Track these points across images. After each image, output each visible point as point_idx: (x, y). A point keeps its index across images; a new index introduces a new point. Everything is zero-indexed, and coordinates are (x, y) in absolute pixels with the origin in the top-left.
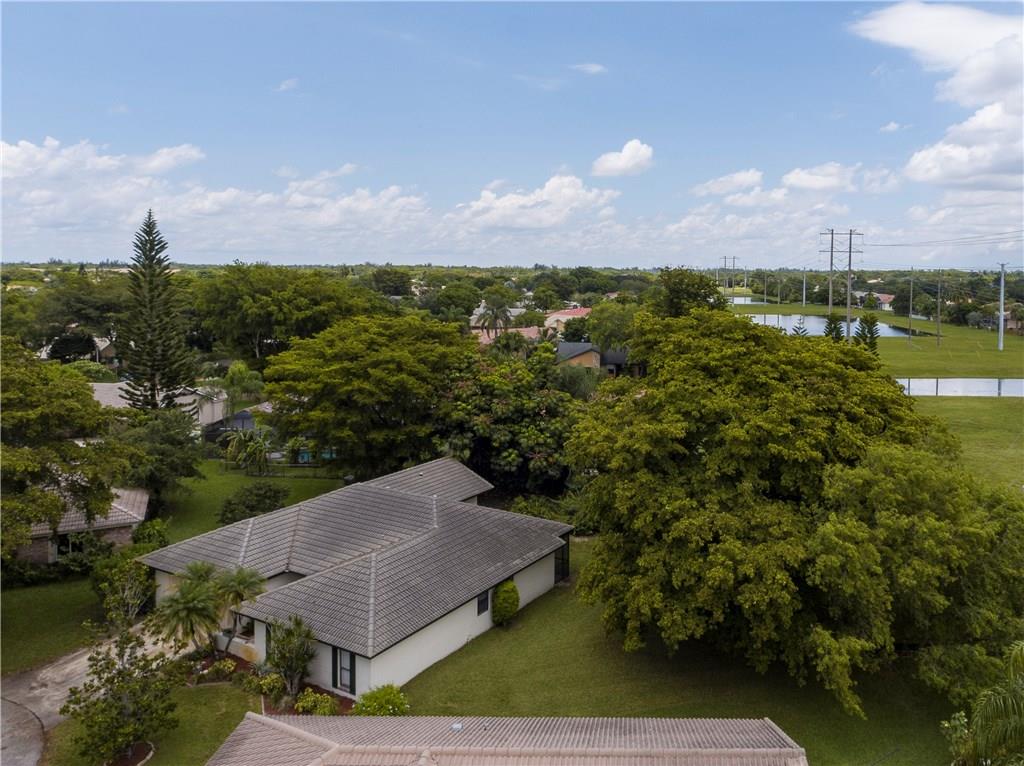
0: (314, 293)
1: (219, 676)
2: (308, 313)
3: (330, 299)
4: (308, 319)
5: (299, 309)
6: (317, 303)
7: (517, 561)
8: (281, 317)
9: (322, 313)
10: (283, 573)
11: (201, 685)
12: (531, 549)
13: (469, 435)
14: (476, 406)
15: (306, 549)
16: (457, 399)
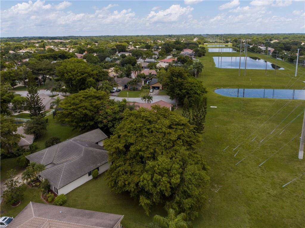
0: (82, 72)
1: (36, 186)
2: (81, 77)
3: (86, 73)
4: (81, 79)
5: (78, 76)
6: (83, 74)
7: (99, 164)
8: (74, 78)
9: (84, 77)
10: (52, 163)
11: (33, 188)
12: (104, 161)
13: (103, 124)
14: (104, 117)
15: (57, 157)
16: (100, 115)
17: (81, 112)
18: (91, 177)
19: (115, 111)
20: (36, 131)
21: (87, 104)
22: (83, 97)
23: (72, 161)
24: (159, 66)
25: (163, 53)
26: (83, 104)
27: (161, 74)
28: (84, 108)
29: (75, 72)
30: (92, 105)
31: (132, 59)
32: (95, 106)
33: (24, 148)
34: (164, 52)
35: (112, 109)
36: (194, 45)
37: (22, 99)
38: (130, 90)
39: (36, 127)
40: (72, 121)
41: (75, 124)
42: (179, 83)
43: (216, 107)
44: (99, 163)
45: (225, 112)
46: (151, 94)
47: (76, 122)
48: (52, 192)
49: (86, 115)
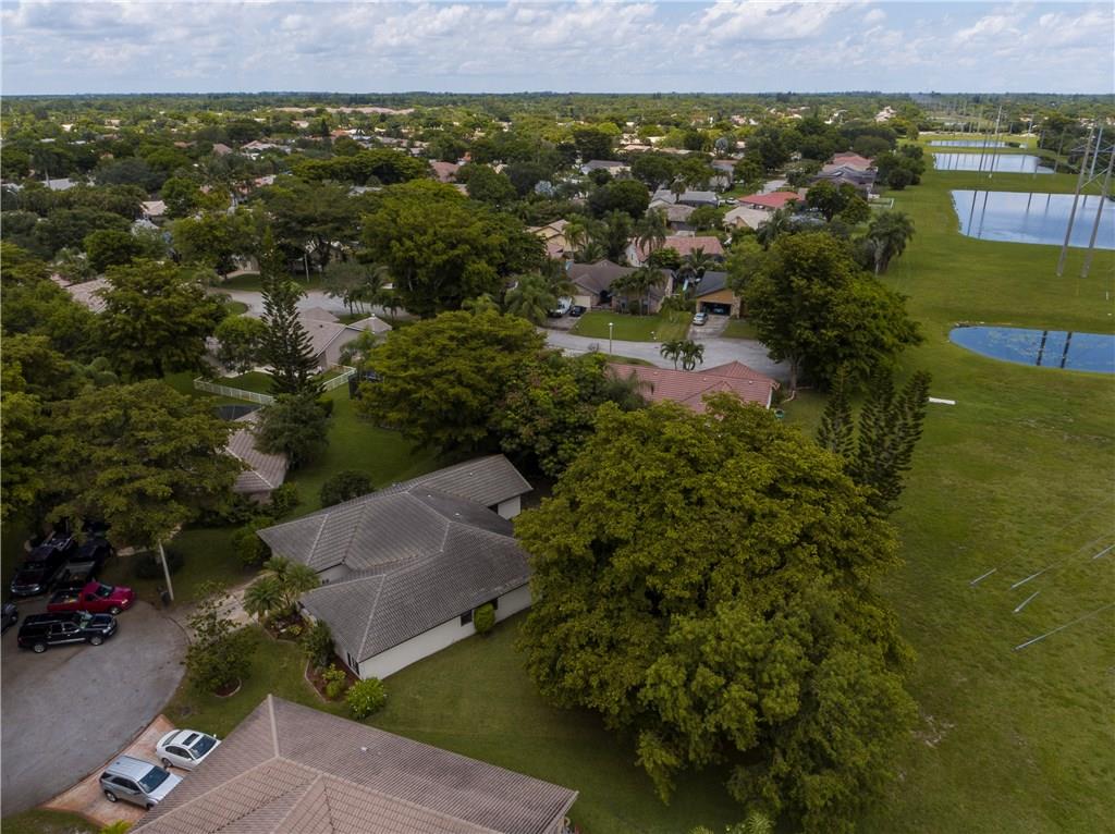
0: (450, 236)
1: (291, 636)
2: (445, 257)
3: (466, 242)
4: (447, 262)
5: (436, 253)
6: (453, 247)
7: (499, 588)
8: (421, 261)
9: (458, 256)
10: (340, 564)
11: (279, 641)
12: (513, 578)
13: (517, 440)
14: (523, 416)
15: (360, 547)
16: (509, 408)
17: (441, 393)
18: (469, 630)
19: (565, 395)
20: (292, 443)
21: (462, 365)
22: (452, 338)
23: (407, 570)
24: (735, 222)
25: (753, 170)
26: (449, 364)
27: (742, 258)
28: (452, 378)
29: (427, 238)
30: (480, 370)
31: (633, 190)
32: (491, 375)
33: (255, 499)
34: (754, 165)
35: (552, 389)
36: (878, 140)
37: (251, 327)
38: (620, 312)
39: (290, 430)
40: (412, 422)
41: (421, 432)
42: (813, 300)
43: (953, 402)
44: (497, 585)
45: (988, 424)
46: (698, 330)
47: (423, 426)
48: (340, 665)
49: (458, 404)
